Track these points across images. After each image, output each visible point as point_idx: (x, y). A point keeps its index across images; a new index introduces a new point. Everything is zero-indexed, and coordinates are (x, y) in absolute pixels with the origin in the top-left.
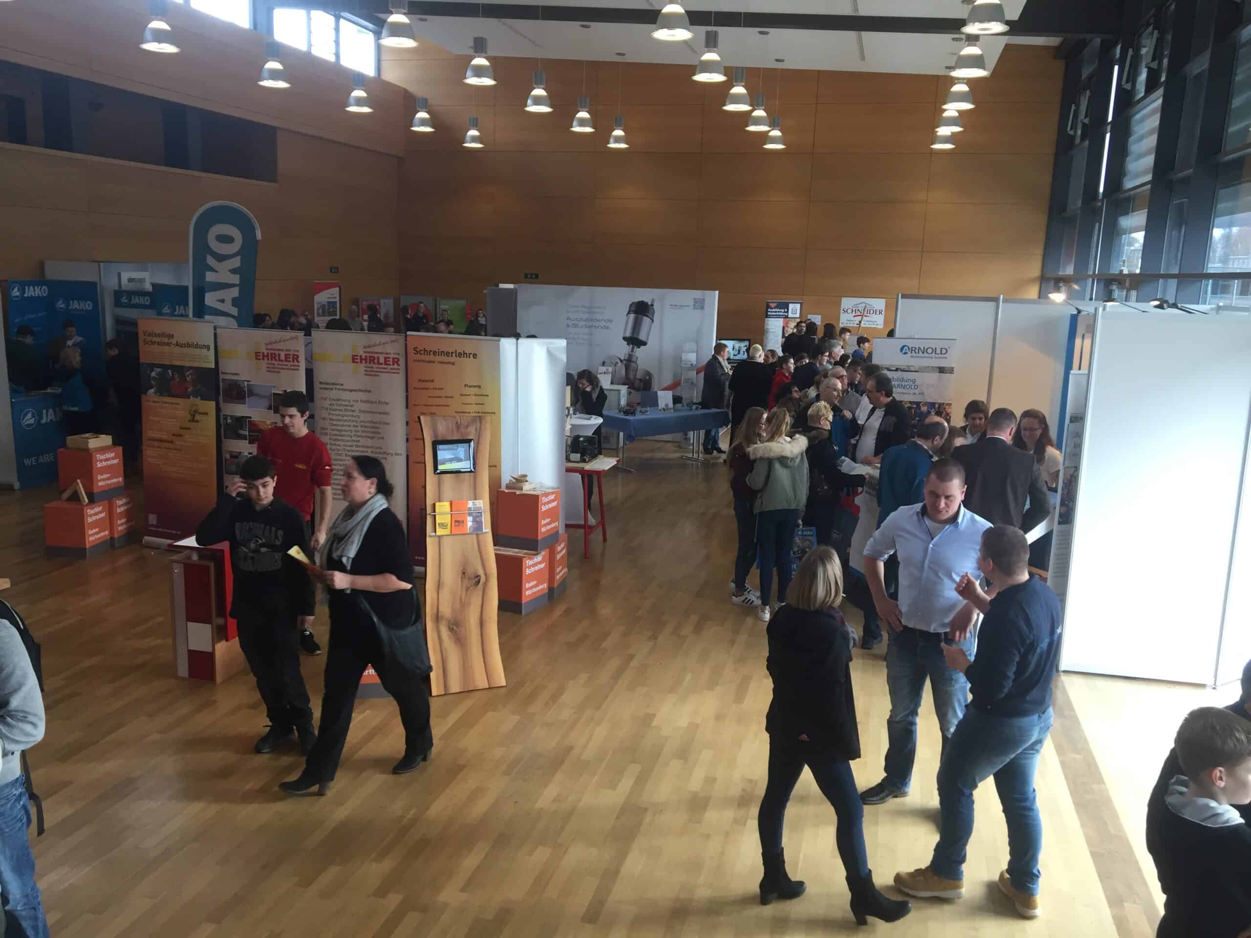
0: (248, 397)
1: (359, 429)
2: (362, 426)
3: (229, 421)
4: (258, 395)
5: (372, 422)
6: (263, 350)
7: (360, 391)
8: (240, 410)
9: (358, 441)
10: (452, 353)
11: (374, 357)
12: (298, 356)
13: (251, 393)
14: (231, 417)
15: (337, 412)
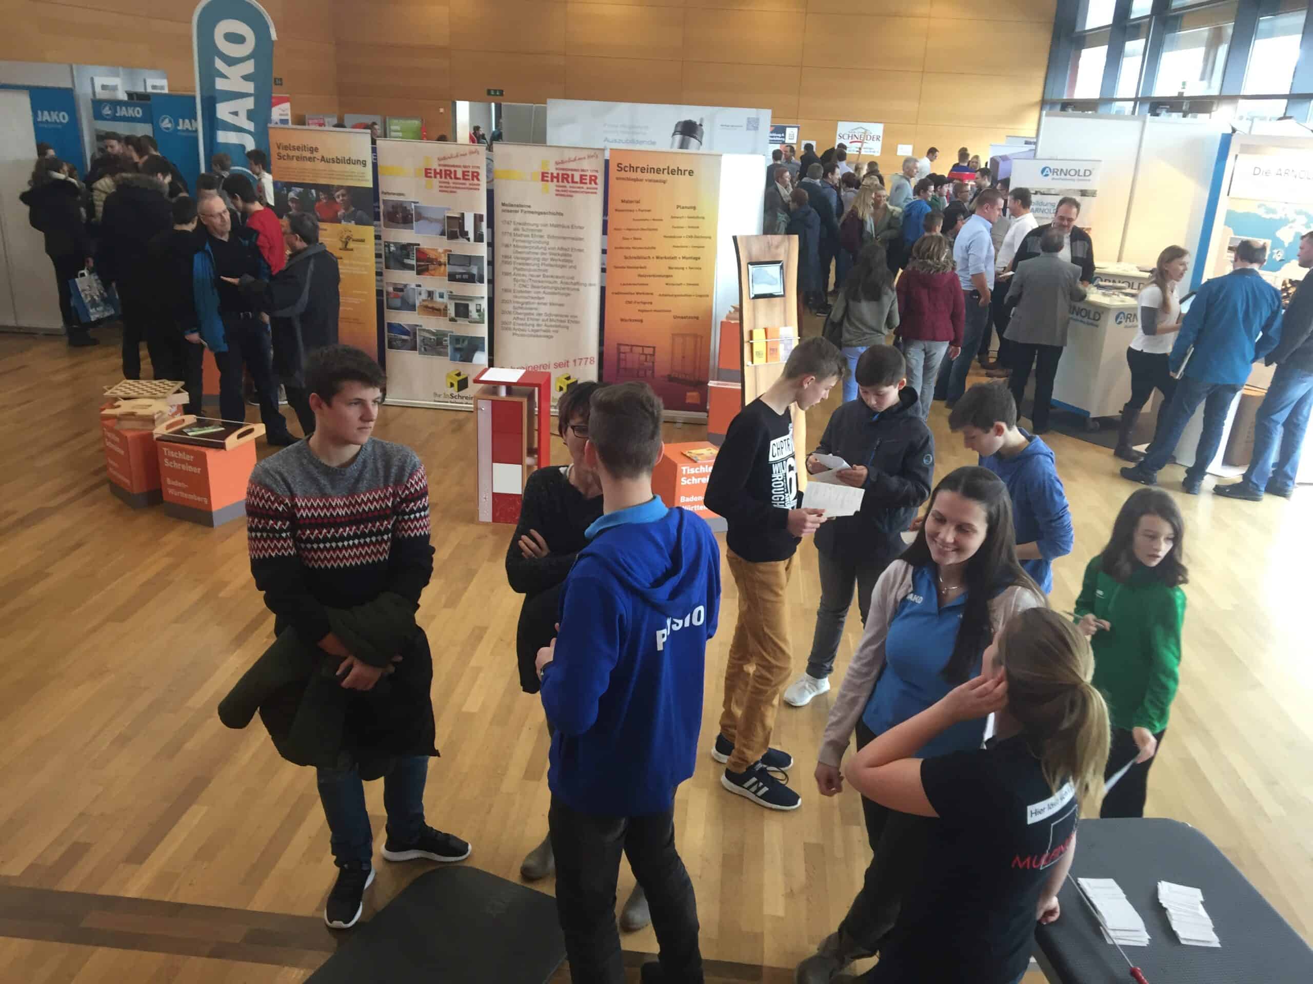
0: (417, 220)
1: (548, 256)
2: (551, 254)
3: (392, 248)
4: (426, 219)
5: (562, 249)
6: (435, 165)
7: (550, 213)
8: (404, 236)
9: (546, 270)
10: (664, 169)
11: (568, 175)
12: (478, 174)
13: (420, 217)
14: (395, 244)
15: (523, 238)
